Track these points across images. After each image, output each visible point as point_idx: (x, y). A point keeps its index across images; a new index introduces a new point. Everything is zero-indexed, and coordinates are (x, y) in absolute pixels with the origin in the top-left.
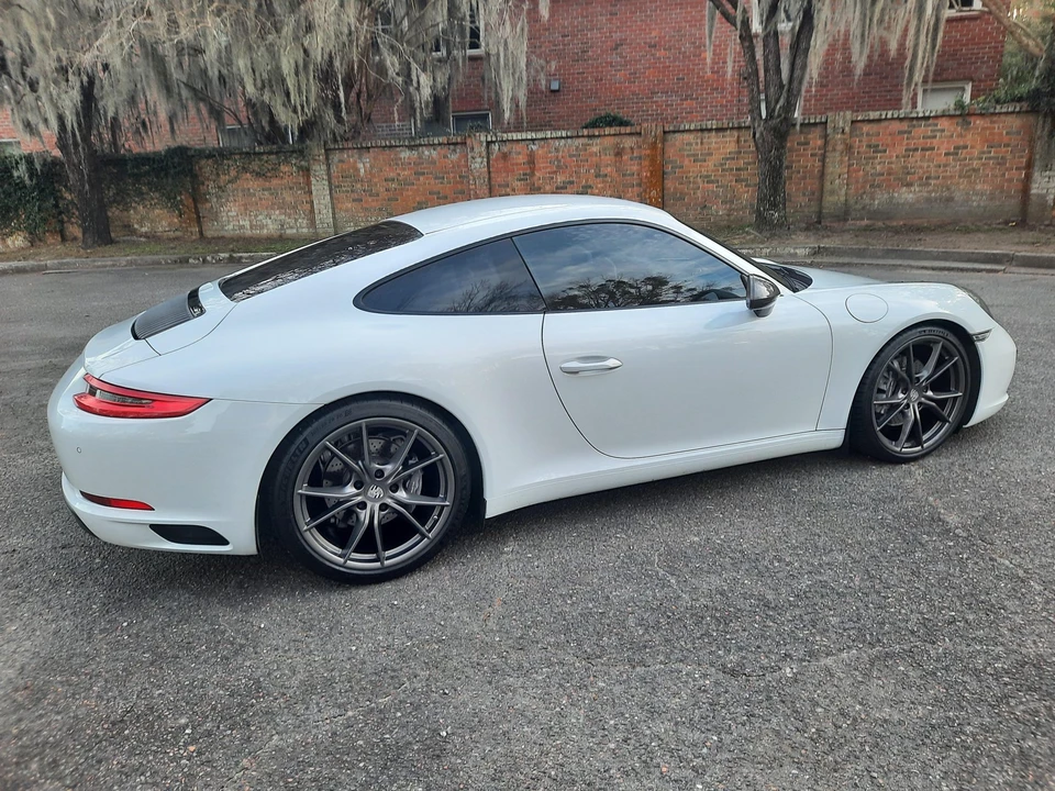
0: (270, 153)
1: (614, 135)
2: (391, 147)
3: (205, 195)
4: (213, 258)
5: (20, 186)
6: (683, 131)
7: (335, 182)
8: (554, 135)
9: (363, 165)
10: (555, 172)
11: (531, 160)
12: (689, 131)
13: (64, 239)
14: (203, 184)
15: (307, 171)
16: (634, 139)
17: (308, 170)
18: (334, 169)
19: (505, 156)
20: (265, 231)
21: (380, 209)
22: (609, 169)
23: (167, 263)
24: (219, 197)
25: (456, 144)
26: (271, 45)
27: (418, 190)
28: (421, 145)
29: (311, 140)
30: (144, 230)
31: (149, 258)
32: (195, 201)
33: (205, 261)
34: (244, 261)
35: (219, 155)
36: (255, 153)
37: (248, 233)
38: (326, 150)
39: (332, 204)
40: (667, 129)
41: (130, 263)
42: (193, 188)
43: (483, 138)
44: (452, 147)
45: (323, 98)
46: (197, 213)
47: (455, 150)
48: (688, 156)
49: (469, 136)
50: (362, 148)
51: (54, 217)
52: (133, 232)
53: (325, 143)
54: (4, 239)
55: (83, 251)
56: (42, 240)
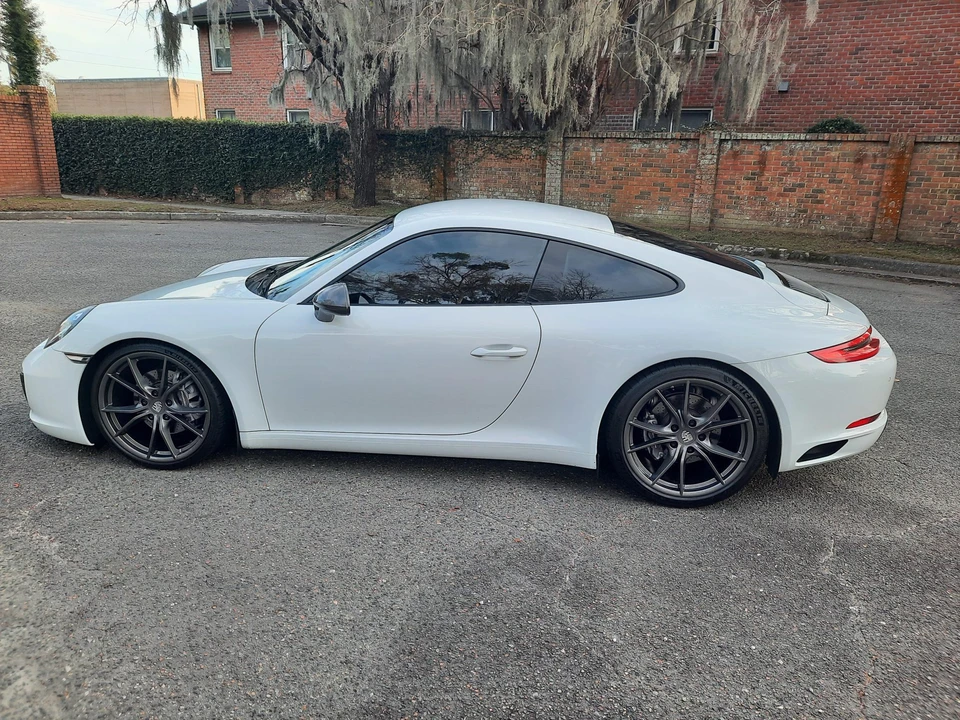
0: (514, 138)
1: (858, 141)
2: (624, 139)
3: (454, 170)
5: (312, 150)
6: (938, 143)
7: (567, 167)
8: (792, 138)
9: (595, 154)
10: (785, 174)
11: (762, 162)
12: (946, 143)
13: (338, 197)
14: (454, 161)
15: (543, 156)
16: (880, 147)
17: (545, 155)
18: (568, 155)
19: (736, 155)
21: (604, 196)
22: (845, 175)
24: (465, 173)
25: (687, 140)
26: (541, 42)
27: (644, 179)
28: (653, 139)
29: (552, 128)
30: (400, 195)
32: (445, 175)
35: (471, 137)
36: (501, 137)
38: (564, 138)
39: (562, 187)
40: (919, 140)
42: (445, 164)
43: (717, 136)
44: (684, 142)
45: (571, 91)
46: (445, 185)
47: (686, 146)
48: (939, 169)
49: (703, 133)
50: (597, 138)
51: (333, 178)
52: (391, 197)
53: (566, 130)
54: (293, 193)
55: (353, 209)
56: (320, 196)
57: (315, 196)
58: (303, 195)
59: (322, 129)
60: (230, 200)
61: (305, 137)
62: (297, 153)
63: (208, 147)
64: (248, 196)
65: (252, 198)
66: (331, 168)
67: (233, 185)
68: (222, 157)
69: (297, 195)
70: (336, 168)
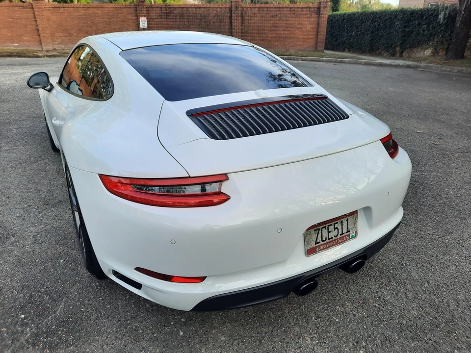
41: (459, 71)
51: (447, 41)
54: (424, 51)
55: (443, 61)
56: (438, 53)
57: (435, 53)
58: (428, 52)
59: (447, 8)
60: (393, 55)
61: (437, 15)
62: (431, 26)
63: (391, 24)
64: (402, 52)
65: (404, 54)
66: (447, 34)
67: (396, 46)
68: (395, 30)
69: (426, 52)
70: (450, 34)
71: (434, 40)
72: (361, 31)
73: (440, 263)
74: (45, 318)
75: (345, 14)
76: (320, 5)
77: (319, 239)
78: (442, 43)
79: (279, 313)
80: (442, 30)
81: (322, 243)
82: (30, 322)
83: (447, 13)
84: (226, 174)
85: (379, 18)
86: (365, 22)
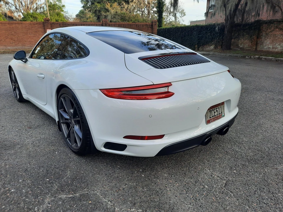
3: (262, 36)
4: (253, 57)
5: (216, 32)
14: (262, 32)
20: (277, 50)
23: (239, 57)
24: (265, 37)
30: (241, 46)
31: (235, 55)
32: (258, 38)
33: (251, 58)
34: (263, 59)
37: (271, 50)
41: (230, 56)
42: (258, 34)
46: (257, 42)
51: (221, 41)
52: (238, 47)
54: (210, 46)
55: (221, 51)
56: (217, 47)
57: (216, 48)
58: (212, 47)
59: (219, 24)
61: (215, 28)
62: (212, 33)
63: (191, 33)
64: (198, 48)
65: (200, 49)
66: (221, 38)
67: (195, 45)
68: (194, 36)
69: (211, 47)
70: (222, 38)
71: (214, 41)
72: (175, 37)
73: (255, 134)
74: (62, 179)
75: (166, 28)
76: (152, 24)
77: (211, 116)
78: (219, 42)
79: (189, 162)
80: (218, 36)
81: (212, 118)
82: (54, 181)
83: (220, 27)
84: (170, 83)
85: (185, 30)
86: (177, 32)
